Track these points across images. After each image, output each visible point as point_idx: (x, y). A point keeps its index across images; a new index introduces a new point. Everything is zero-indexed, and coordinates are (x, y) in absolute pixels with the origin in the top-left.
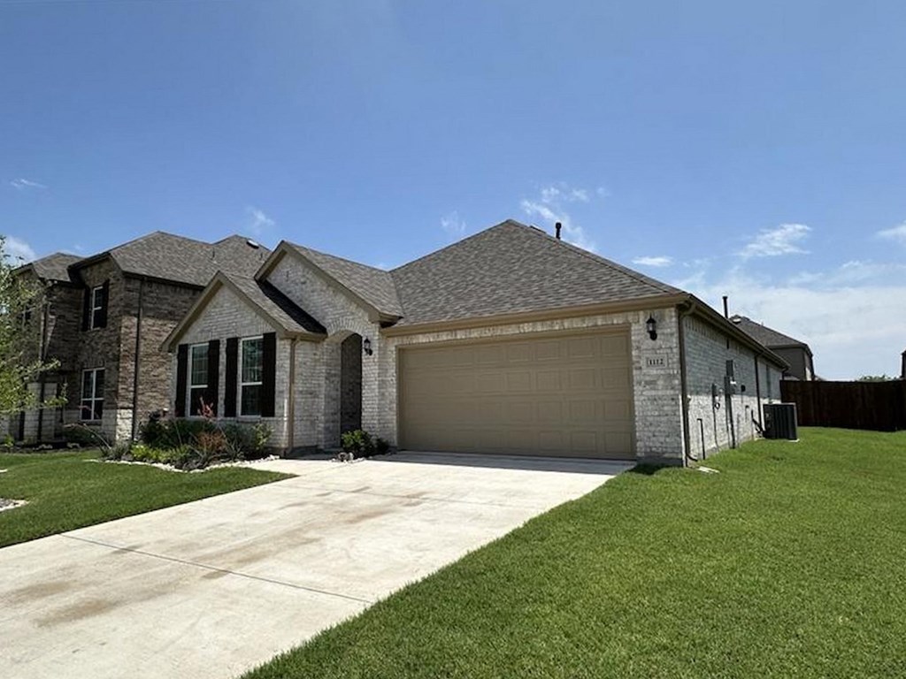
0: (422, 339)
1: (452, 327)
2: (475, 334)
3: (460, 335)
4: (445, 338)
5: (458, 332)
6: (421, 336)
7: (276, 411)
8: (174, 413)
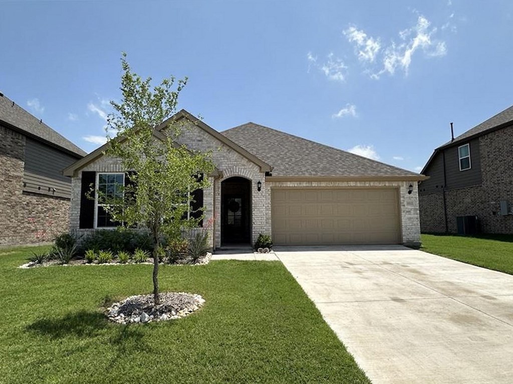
6: (288, 183)
7: (204, 224)
8: (78, 225)
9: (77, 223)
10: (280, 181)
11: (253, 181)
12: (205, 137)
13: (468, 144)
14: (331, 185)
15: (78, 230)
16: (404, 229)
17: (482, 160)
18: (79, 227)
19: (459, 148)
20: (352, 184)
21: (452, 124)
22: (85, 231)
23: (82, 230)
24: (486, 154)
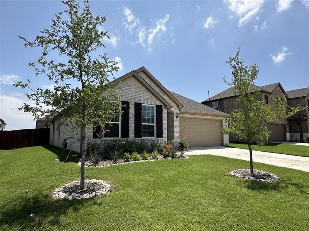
0: (186, 116)
1: (194, 114)
2: (199, 117)
3: (196, 116)
4: (192, 116)
5: (195, 115)
6: (186, 115)
7: (163, 135)
8: (92, 136)
9: (91, 135)
10: (183, 114)
11: (174, 113)
12: (152, 85)
13: (218, 102)
14: (201, 117)
15: (92, 139)
16: (224, 139)
17: (224, 109)
18: (92, 138)
19: (213, 103)
20: (208, 117)
21: (209, 92)
22: (97, 140)
23: (95, 139)
24: (226, 107)
